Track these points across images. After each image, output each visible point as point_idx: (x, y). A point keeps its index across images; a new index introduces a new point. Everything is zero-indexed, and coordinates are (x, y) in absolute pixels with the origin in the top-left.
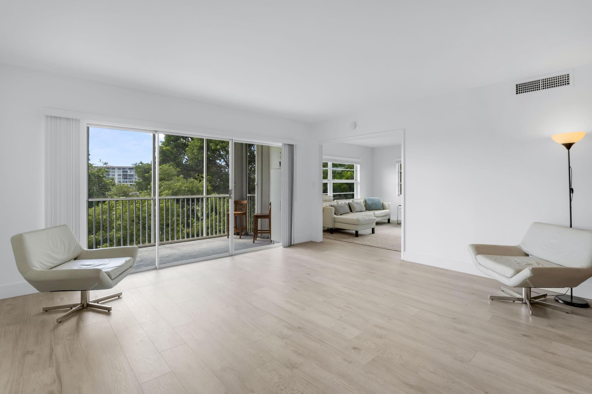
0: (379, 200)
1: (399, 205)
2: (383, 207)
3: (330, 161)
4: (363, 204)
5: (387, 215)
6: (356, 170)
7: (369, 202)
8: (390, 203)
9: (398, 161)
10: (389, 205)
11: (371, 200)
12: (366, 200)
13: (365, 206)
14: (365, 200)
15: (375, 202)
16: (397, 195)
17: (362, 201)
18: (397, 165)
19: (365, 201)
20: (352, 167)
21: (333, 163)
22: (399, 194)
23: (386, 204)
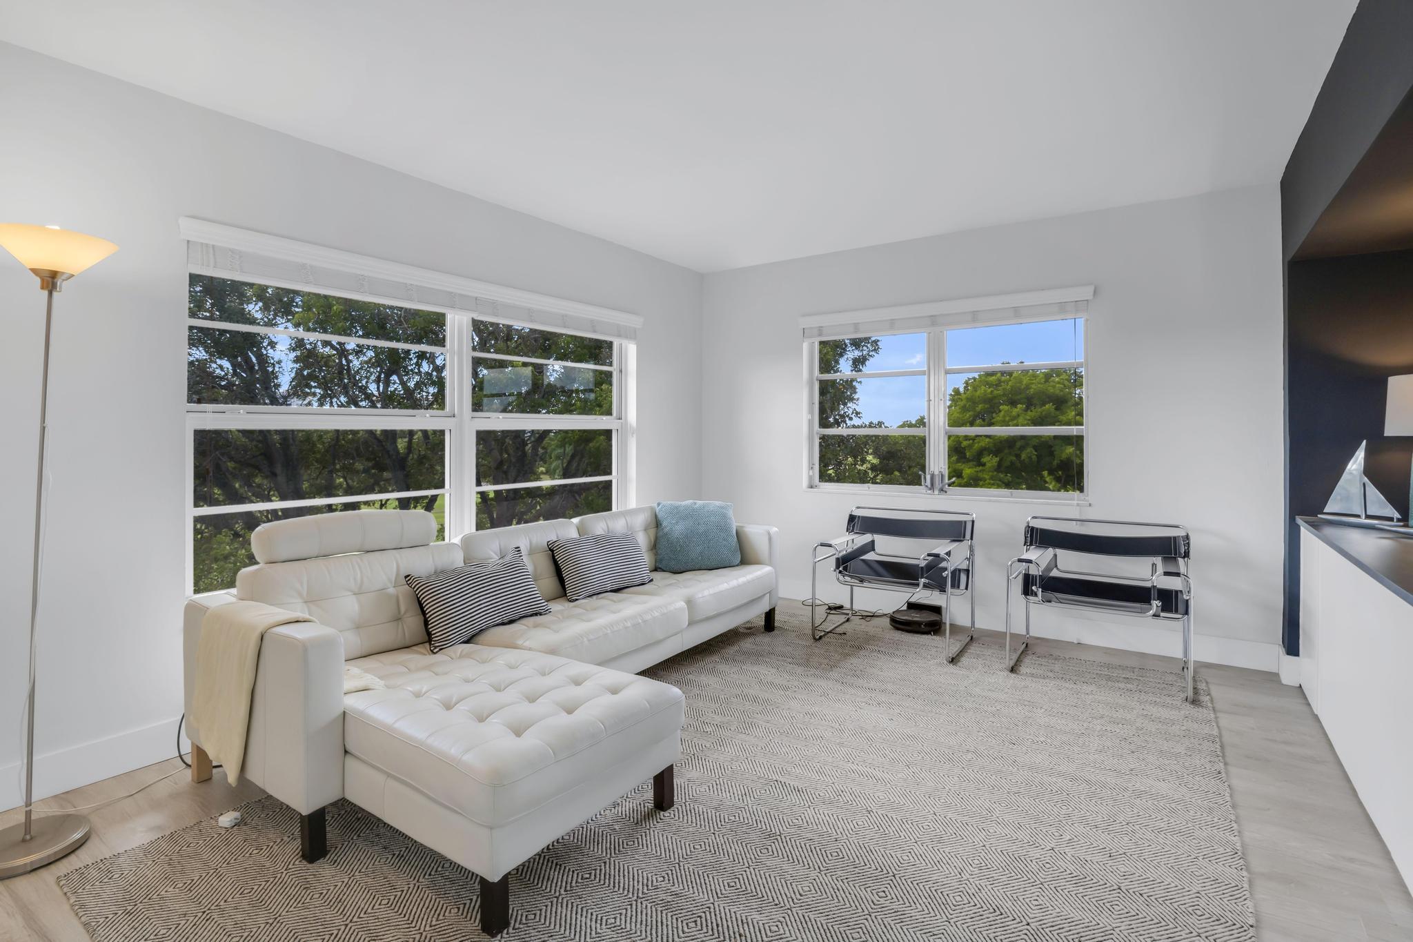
0: (724, 516)
1: (822, 545)
2: (743, 556)
3: (464, 308)
4: (642, 540)
5: (764, 595)
6: (621, 371)
7: (676, 529)
8: (774, 530)
9: (811, 328)
10: (770, 539)
11: (690, 514)
12: (660, 515)
13: (654, 547)
14: (656, 516)
15: (702, 529)
16: (805, 483)
17: (640, 521)
18: (805, 346)
19: (653, 525)
20: (597, 350)
21: (474, 321)
22: (811, 478)
23: (756, 533)
